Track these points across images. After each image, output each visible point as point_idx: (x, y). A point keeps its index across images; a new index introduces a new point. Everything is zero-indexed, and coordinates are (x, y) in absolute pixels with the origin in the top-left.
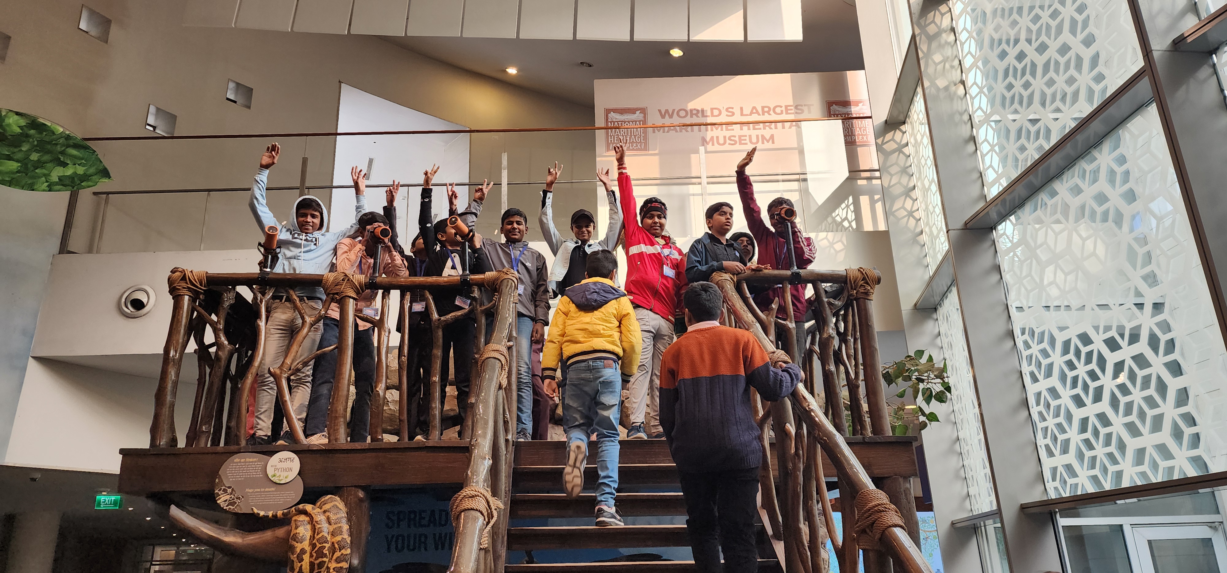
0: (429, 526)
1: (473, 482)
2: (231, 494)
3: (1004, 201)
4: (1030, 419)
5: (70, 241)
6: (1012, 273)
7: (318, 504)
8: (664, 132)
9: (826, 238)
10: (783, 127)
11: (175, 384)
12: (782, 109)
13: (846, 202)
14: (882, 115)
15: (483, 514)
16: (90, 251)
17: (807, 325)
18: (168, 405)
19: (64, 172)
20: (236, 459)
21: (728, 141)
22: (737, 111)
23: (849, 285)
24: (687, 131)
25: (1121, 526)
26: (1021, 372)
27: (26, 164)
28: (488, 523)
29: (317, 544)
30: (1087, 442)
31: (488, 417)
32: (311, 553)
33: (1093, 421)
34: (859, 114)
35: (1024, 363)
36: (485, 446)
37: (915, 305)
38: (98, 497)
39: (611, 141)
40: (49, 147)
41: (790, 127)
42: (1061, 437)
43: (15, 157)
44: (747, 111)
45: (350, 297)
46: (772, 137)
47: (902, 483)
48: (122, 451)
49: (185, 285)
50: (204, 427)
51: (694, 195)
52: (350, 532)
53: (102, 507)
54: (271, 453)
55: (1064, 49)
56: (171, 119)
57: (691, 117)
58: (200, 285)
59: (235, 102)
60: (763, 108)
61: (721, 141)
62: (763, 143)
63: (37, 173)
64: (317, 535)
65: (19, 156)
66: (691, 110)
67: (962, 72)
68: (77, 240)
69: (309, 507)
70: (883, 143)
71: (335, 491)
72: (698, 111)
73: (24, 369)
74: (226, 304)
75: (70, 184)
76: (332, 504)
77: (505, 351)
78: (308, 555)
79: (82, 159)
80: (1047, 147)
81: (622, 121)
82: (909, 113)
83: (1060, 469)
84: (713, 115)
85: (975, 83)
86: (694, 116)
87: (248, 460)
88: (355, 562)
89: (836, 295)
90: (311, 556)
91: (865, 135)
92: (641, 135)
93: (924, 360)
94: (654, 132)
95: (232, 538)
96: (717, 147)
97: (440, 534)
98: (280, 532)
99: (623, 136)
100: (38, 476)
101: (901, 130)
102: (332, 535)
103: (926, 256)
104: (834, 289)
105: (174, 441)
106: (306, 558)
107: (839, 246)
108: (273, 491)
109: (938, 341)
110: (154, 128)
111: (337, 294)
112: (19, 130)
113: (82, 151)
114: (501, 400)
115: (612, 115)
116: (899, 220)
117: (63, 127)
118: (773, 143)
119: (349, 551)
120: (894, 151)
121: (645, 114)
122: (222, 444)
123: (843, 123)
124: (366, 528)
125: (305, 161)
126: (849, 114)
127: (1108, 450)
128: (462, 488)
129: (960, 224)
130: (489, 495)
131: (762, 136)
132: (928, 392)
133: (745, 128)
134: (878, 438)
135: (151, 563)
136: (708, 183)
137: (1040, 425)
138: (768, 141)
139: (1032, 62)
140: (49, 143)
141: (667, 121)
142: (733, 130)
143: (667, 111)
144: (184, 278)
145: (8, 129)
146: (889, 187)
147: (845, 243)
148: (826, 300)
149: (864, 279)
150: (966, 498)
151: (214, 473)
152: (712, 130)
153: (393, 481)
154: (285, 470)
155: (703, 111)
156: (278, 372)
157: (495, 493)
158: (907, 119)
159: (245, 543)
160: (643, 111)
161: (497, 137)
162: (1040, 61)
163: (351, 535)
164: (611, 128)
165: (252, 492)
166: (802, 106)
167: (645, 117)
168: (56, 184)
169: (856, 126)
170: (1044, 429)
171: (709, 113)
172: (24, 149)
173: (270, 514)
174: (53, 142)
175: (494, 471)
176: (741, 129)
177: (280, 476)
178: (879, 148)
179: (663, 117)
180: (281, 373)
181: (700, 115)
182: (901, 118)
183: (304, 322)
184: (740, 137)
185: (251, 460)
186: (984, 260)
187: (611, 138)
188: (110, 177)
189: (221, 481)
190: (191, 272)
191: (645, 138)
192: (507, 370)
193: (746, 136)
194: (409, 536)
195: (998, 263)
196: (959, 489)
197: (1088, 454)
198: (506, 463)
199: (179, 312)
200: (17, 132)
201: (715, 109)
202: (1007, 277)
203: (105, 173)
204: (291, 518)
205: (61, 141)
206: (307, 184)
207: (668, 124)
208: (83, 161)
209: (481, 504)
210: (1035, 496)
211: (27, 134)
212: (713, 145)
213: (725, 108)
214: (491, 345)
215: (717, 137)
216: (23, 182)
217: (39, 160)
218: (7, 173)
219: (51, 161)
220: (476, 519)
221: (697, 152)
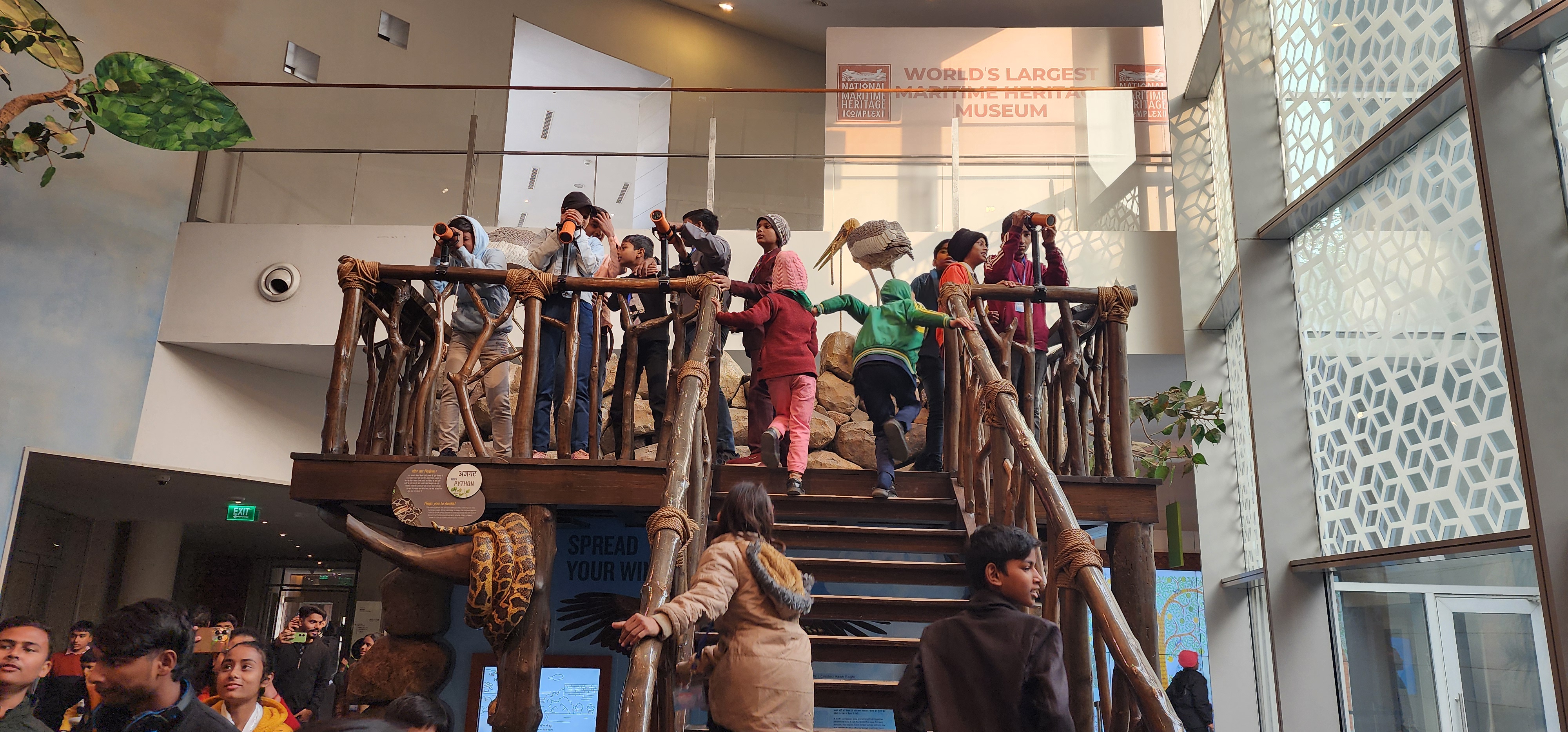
0: (616, 553)
1: (670, 503)
2: (409, 506)
3: (1305, 207)
4: (1311, 465)
5: (200, 207)
6: (1307, 294)
7: (502, 521)
8: (910, 97)
9: (1100, 238)
10: (1059, 97)
11: (347, 385)
12: (1058, 73)
13: (1132, 192)
14: (1179, 87)
15: (679, 534)
16: (222, 220)
17: (1052, 350)
18: (340, 409)
19: (199, 129)
20: (414, 469)
21: (989, 112)
22: (1002, 74)
23: (1100, 306)
24: (939, 97)
25: (1423, 594)
26: (1306, 411)
27: (157, 118)
28: (684, 543)
29: (501, 563)
30: (1369, 494)
31: (686, 438)
32: (494, 572)
33: (1377, 470)
34: (1155, 83)
35: (1311, 401)
36: (682, 468)
37: (1201, 324)
38: (230, 507)
39: (844, 106)
40: (183, 99)
41: (1067, 97)
42: (1342, 488)
43: (144, 110)
44: (1014, 74)
45: (537, 298)
46: (1044, 108)
47: (1140, 530)
48: (293, 456)
49: (356, 277)
50: (378, 434)
51: (942, 178)
52: (535, 552)
53: (235, 518)
54: (452, 465)
55: (1387, 29)
56: (313, 59)
57: (945, 79)
58: (373, 278)
59: (387, 39)
60: (1035, 70)
61: (981, 112)
62: (1032, 115)
63: (168, 129)
64: (501, 554)
65: (149, 108)
66: (946, 71)
67: (1272, 45)
68: (208, 205)
69: (492, 525)
70: (1178, 124)
71: (520, 508)
72: (954, 72)
73: (151, 356)
74: (401, 300)
75: (205, 142)
76: (516, 522)
77: (706, 369)
78: (491, 573)
79: (220, 113)
80: (1357, 146)
81: (859, 82)
82: (1213, 86)
83: (1339, 524)
84: (972, 79)
85: (1286, 60)
86: (949, 78)
87: (426, 471)
88: (540, 584)
89: (1085, 317)
90: (494, 575)
91: (1159, 110)
92: (881, 100)
93: (1193, 392)
94: (898, 97)
95: (411, 552)
96: (975, 119)
97: (629, 563)
98: (462, 549)
99: (859, 100)
100: (167, 479)
101: (1201, 108)
102: (516, 554)
103: (1219, 265)
104: (1084, 309)
105: (346, 447)
106: (489, 576)
107: (1115, 249)
108: (453, 506)
109: (1224, 370)
110: (293, 69)
111: (522, 293)
112: (149, 79)
113: (219, 104)
114: (700, 421)
115: (848, 73)
116: (1189, 219)
117: (198, 75)
118: (1045, 115)
119: (533, 572)
120: (1191, 134)
121: (888, 74)
122: (391, 453)
123: (1134, 93)
124: (552, 549)
125: (474, 119)
126: (1142, 82)
127: (1390, 504)
128: (658, 508)
129: (1251, 233)
130: (685, 517)
131: (1032, 106)
132: (1199, 430)
133: (1011, 95)
134: (1120, 480)
135: (281, 588)
136: (960, 164)
137: (1322, 473)
138: (1039, 114)
139: (1351, 40)
140: (183, 94)
141: (915, 84)
142: (996, 97)
143: (915, 70)
144: (355, 269)
145: (137, 77)
146: (1181, 178)
147: (1124, 246)
148: (1072, 322)
149: (1118, 299)
150: (1241, 554)
151: (390, 484)
152: (970, 97)
153: (581, 501)
154: (466, 484)
155: (960, 72)
156: (458, 377)
157: (691, 515)
158: (1210, 94)
159: (424, 558)
160: (886, 69)
161: (704, 98)
162: (1360, 39)
163: (535, 556)
164: (845, 91)
165: (432, 506)
166: (1083, 69)
167: (887, 77)
168: (191, 142)
169: (1149, 97)
170: (1325, 478)
171: (967, 75)
172: (154, 100)
173: (451, 529)
174: (188, 93)
175: (691, 494)
176: (1007, 97)
177: (461, 490)
178: (1173, 129)
179: (910, 78)
180: (461, 379)
181: (956, 77)
182: (1204, 92)
183: (486, 323)
184: (1004, 106)
185: (430, 471)
186: (1276, 278)
187: (845, 103)
188: (250, 136)
189: (398, 492)
190: (363, 262)
191: (887, 105)
192: (707, 389)
193: (1011, 106)
194: (594, 563)
195: (1292, 282)
196: (1233, 543)
197: (1369, 508)
198: (703, 488)
199: (350, 307)
200: (147, 80)
201: (976, 69)
202: (1302, 299)
203: (246, 131)
204: (473, 535)
205: (197, 92)
206: (477, 148)
207: (915, 87)
208: (221, 116)
209: (677, 524)
210: (1308, 552)
211: (158, 83)
212: (970, 115)
213: (987, 70)
214: (691, 361)
215: (976, 106)
216: (154, 139)
217: (171, 113)
218: (137, 128)
219: (185, 115)
220: (672, 538)
221: (949, 124)
